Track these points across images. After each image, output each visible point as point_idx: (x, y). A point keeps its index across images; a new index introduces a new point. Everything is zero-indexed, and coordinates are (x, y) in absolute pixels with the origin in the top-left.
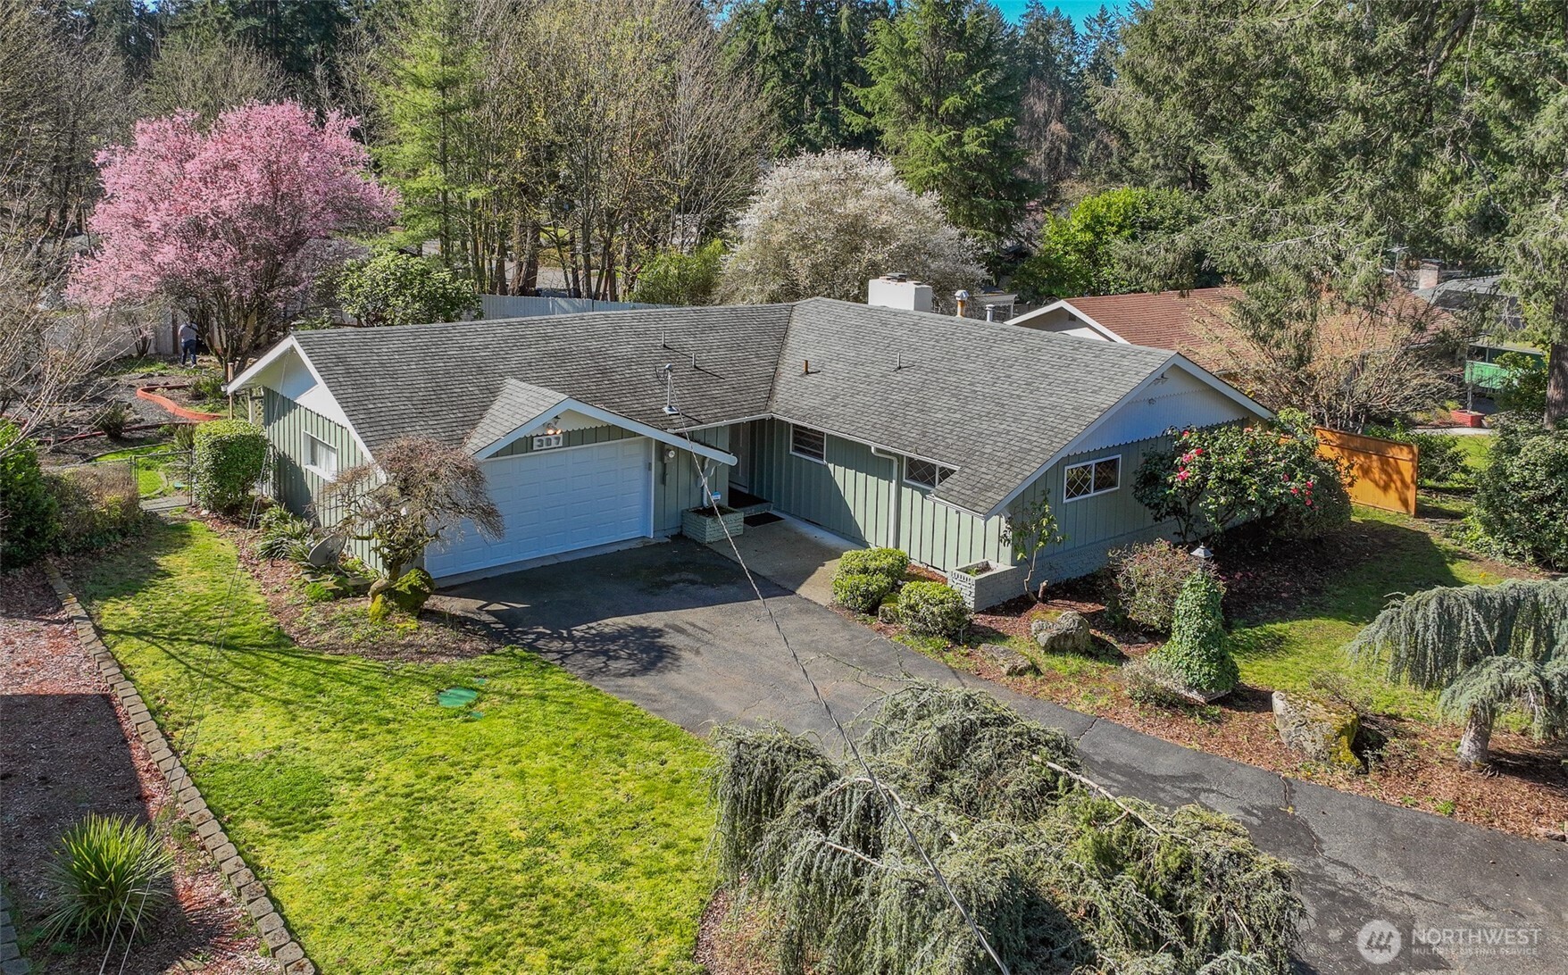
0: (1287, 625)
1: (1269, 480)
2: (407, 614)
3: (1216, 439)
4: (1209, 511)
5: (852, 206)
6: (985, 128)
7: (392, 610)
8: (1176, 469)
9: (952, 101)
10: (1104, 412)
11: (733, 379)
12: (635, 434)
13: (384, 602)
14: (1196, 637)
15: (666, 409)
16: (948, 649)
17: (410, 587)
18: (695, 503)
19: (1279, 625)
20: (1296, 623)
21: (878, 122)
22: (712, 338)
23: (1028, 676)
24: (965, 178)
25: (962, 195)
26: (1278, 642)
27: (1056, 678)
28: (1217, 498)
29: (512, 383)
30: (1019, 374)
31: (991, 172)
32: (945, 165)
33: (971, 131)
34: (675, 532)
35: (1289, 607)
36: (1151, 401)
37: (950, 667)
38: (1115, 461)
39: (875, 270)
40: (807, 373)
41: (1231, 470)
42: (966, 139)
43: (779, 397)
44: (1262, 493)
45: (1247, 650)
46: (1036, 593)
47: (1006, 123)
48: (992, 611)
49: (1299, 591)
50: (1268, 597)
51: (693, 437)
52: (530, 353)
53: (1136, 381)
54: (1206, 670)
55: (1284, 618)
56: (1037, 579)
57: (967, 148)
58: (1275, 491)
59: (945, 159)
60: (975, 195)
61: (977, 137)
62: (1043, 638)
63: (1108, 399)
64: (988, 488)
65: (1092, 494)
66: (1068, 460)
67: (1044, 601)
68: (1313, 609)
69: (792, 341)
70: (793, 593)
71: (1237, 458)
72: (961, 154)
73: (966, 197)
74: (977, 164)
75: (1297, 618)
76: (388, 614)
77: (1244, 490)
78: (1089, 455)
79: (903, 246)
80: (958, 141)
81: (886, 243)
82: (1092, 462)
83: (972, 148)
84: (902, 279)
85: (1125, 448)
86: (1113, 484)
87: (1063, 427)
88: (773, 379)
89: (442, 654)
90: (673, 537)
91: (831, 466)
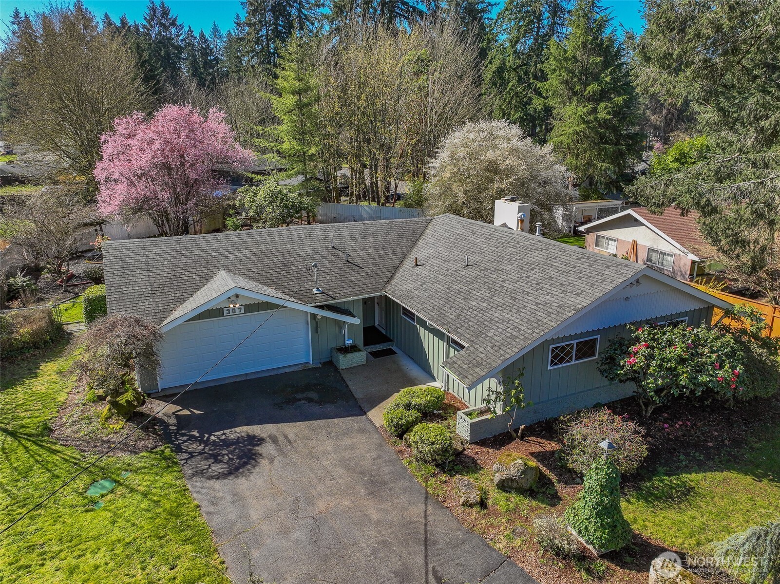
0: (700, 476)
1: (699, 369)
2: (121, 417)
3: (664, 334)
4: (650, 388)
5: (490, 155)
6: (611, 103)
7: (113, 415)
8: (629, 355)
9: (593, 87)
10: (577, 311)
11: (369, 269)
12: (283, 307)
13: (110, 410)
14: (595, 509)
15: (315, 290)
16: (434, 475)
17: (127, 401)
18: (339, 344)
19: (693, 476)
20: (709, 474)
21: (551, 103)
22: (368, 242)
23: (476, 509)
24: (597, 133)
25: (596, 143)
26: (688, 491)
27: (496, 513)
28: (656, 380)
29: (222, 273)
30: (536, 275)
31: (615, 129)
32: (584, 126)
33: (602, 105)
34: (328, 360)
35: (709, 457)
36: (627, 299)
37: (427, 492)
38: (596, 339)
39: (500, 194)
40: (417, 265)
41: (669, 360)
42: (599, 110)
43: (395, 281)
44: (692, 379)
45: (657, 498)
46: (516, 431)
47: (623, 99)
48: (483, 443)
49: (723, 441)
50: (696, 446)
51: (330, 308)
52: (244, 253)
53: (610, 287)
54: (598, 534)
55: (701, 467)
56: (518, 422)
57: (599, 115)
58: (702, 378)
59: (585, 122)
60: (603, 143)
61: (606, 108)
62: (497, 477)
63: (583, 302)
64: (478, 365)
65: (574, 362)
66: (553, 341)
67: (522, 438)
68: (729, 461)
69: (421, 243)
70: (365, 413)
71: (678, 350)
72: (596, 119)
73: (598, 144)
74: (605, 124)
75: (711, 469)
76: (110, 417)
77: (678, 375)
78: (571, 337)
79: (519, 178)
80: (594, 111)
81: (508, 177)
82: (575, 342)
83: (602, 115)
84: (513, 200)
85: (603, 331)
86: (593, 354)
87: (545, 321)
88: (396, 268)
89: (121, 449)
90: (324, 364)
91: (418, 326)
